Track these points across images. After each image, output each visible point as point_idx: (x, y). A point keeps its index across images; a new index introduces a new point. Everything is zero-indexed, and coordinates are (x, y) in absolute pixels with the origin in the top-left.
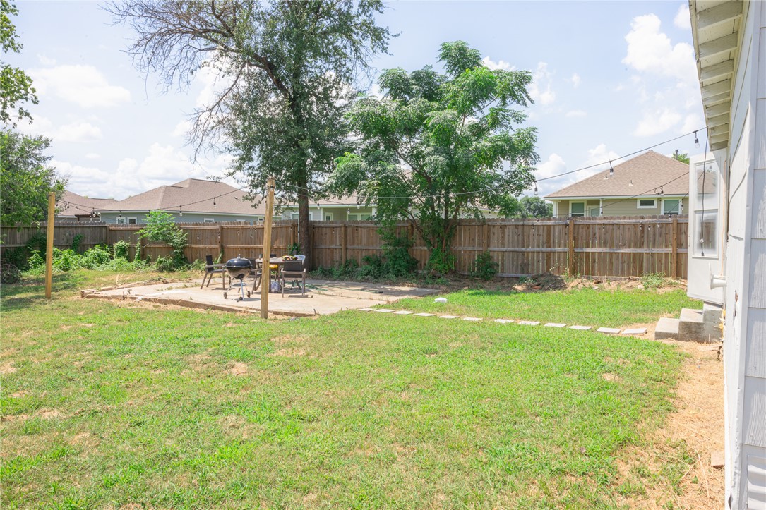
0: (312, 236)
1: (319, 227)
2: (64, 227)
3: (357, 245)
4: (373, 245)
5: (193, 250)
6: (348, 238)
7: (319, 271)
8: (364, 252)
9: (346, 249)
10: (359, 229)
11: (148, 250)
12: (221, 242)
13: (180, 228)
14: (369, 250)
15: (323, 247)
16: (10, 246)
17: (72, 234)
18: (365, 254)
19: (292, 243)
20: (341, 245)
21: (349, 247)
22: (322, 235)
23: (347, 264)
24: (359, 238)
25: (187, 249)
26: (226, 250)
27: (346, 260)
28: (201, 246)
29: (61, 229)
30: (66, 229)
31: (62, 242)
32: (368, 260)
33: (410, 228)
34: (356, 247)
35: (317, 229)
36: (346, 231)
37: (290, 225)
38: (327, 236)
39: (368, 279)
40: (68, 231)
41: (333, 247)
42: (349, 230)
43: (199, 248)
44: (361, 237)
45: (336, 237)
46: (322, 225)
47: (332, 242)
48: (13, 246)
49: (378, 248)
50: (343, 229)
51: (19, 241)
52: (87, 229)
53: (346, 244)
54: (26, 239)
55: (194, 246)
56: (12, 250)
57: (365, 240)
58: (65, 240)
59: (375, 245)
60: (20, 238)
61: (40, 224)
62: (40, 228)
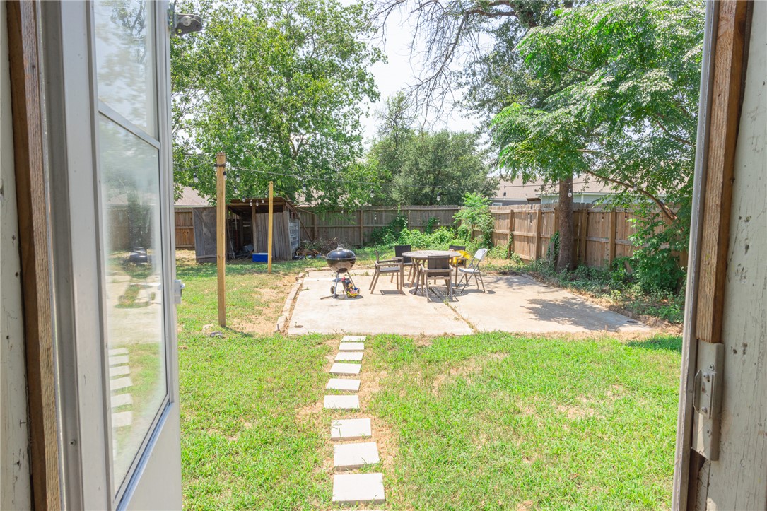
0: (585, 225)
1: (593, 213)
2: (421, 210)
5: (497, 235)
6: (618, 228)
9: (616, 244)
12: (511, 229)
13: (490, 212)
15: (595, 239)
16: (377, 225)
17: (427, 216)
19: (554, 233)
21: (618, 241)
22: (596, 222)
25: (494, 234)
26: (514, 237)
27: (614, 260)
29: (418, 212)
31: (415, 223)
34: (624, 242)
35: (591, 215)
36: (616, 218)
38: (600, 224)
42: (620, 217)
43: (500, 233)
46: (596, 210)
48: (380, 225)
50: (610, 215)
51: (384, 222)
52: (441, 212)
53: (614, 237)
54: (389, 220)
55: (497, 231)
56: (379, 229)
58: (421, 222)
60: (385, 220)
61: (401, 208)
62: (401, 211)
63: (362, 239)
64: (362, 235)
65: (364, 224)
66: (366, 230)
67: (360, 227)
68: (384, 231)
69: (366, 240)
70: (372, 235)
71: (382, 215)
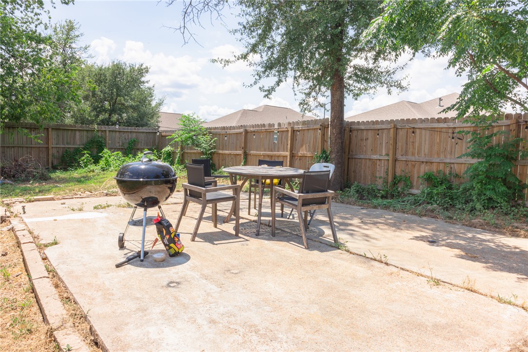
0: (347, 142)
1: (358, 130)
2: (120, 131)
3: (413, 154)
4: (439, 157)
5: (221, 156)
6: (399, 144)
7: (353, 190)
8: (423, 166)
9: (395, 160)
10: (418, 131)
11: (186, 155)
12: (245, 148)
13: (210, 133)
14: (432, 163)
15: (362, 156)
16: (70, 146)
17: (127, 138)
18: (424, 169)
19: (320, 150)
20: (387, 155)
21: (399, 157)
22: (362, 140)
23: (396, 181)
24: (417, 144)
25: (216, 155)
26: (249, 157)
27: (395, 177)
28: (227, 152)
29: (117, 133)
30: (121, 133)
31: (118, 145)
32: (429, 179)
33: (513, 127)
34: (410, 158)
35: (355, 133)
36: (396, 134)
37: (318, 126)
38: (369, 141)
39: (432, 211)
40: (123, 135)
41: (375, 157)
42: (402, 133)
43: (225, 154)
44: (420, 143)
45: (381, 144)
46: (363, 127)
47: (374, 151)
48: (73, 146)
49: (448, 161)
50: (392, 130)
51: (78, 142)
52: (141, 134)
53: (395, 153)
54: (85, 140)
55: (220, 152)
56: (72, 150)
57: (426, 148)
58: (121, 144)
59: (442, 156)
60: (79, 139)
61: (98, 127)
62: (98, 131)
63: (50, 161)
64: (50, 157)
65: (53, 143)
66: (55, 151)
67: (48, 148)
68: (78, 152)
69: (55, 163)
70: (63, 156)
71: (75, 135)
